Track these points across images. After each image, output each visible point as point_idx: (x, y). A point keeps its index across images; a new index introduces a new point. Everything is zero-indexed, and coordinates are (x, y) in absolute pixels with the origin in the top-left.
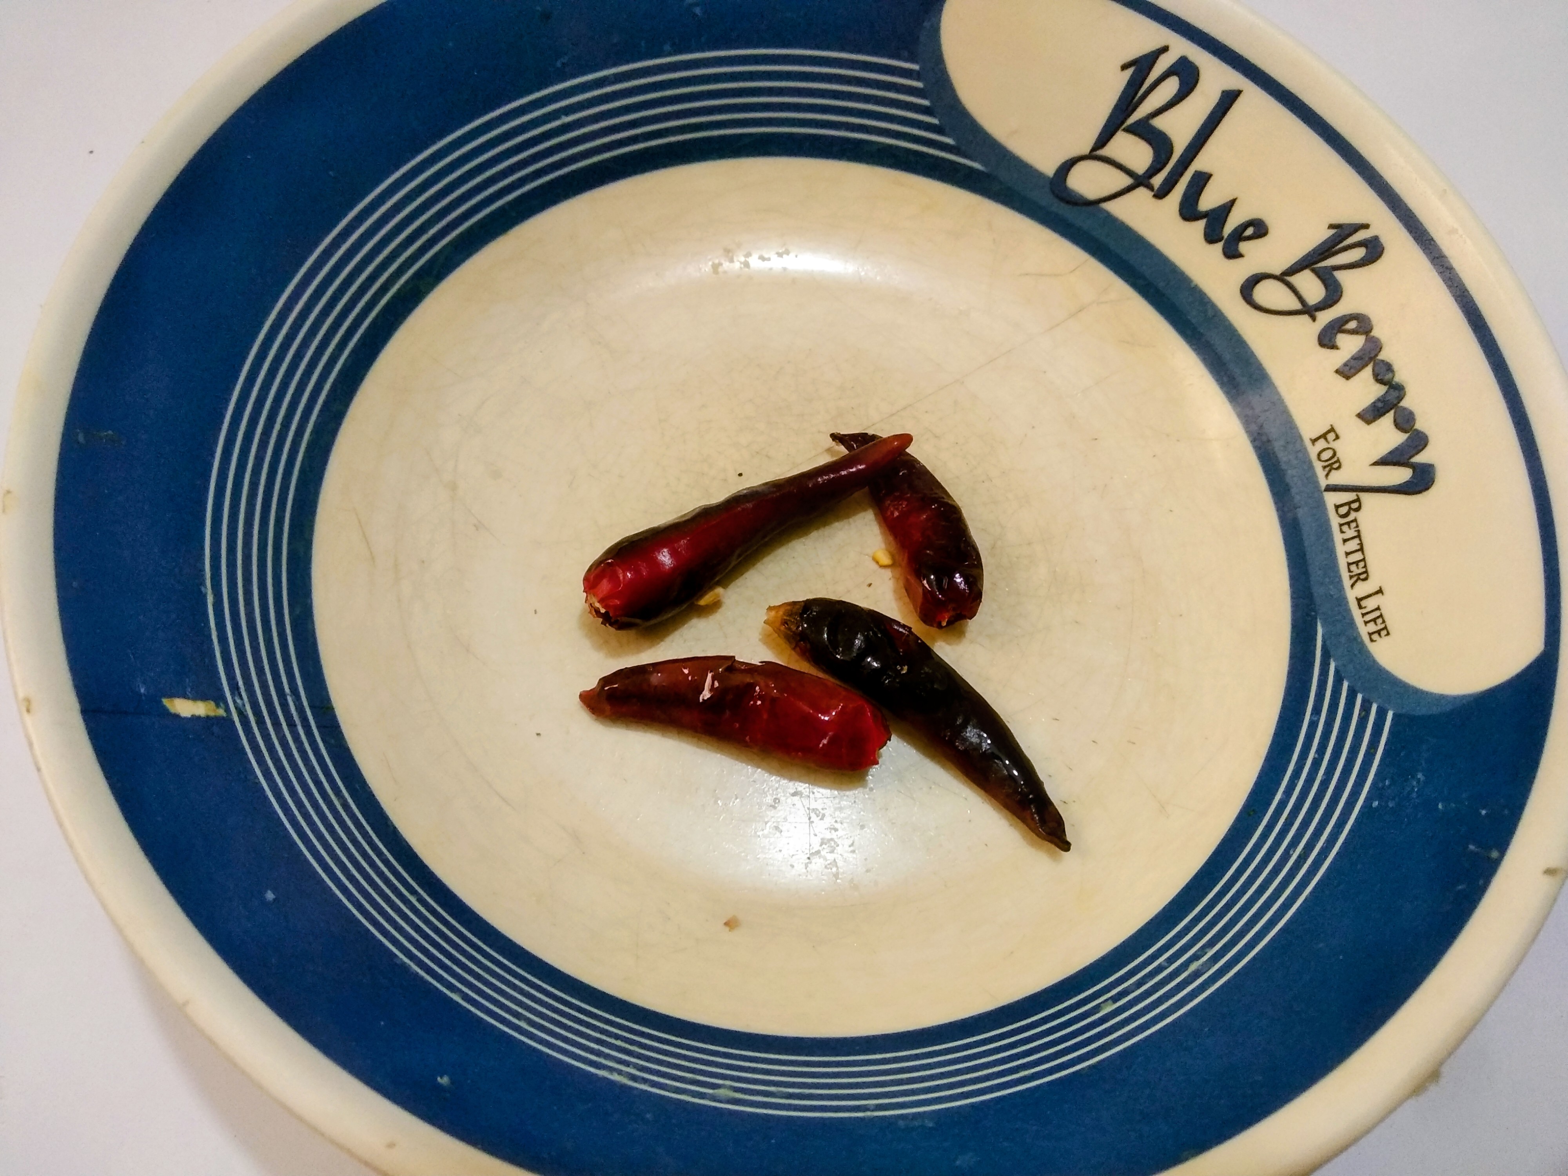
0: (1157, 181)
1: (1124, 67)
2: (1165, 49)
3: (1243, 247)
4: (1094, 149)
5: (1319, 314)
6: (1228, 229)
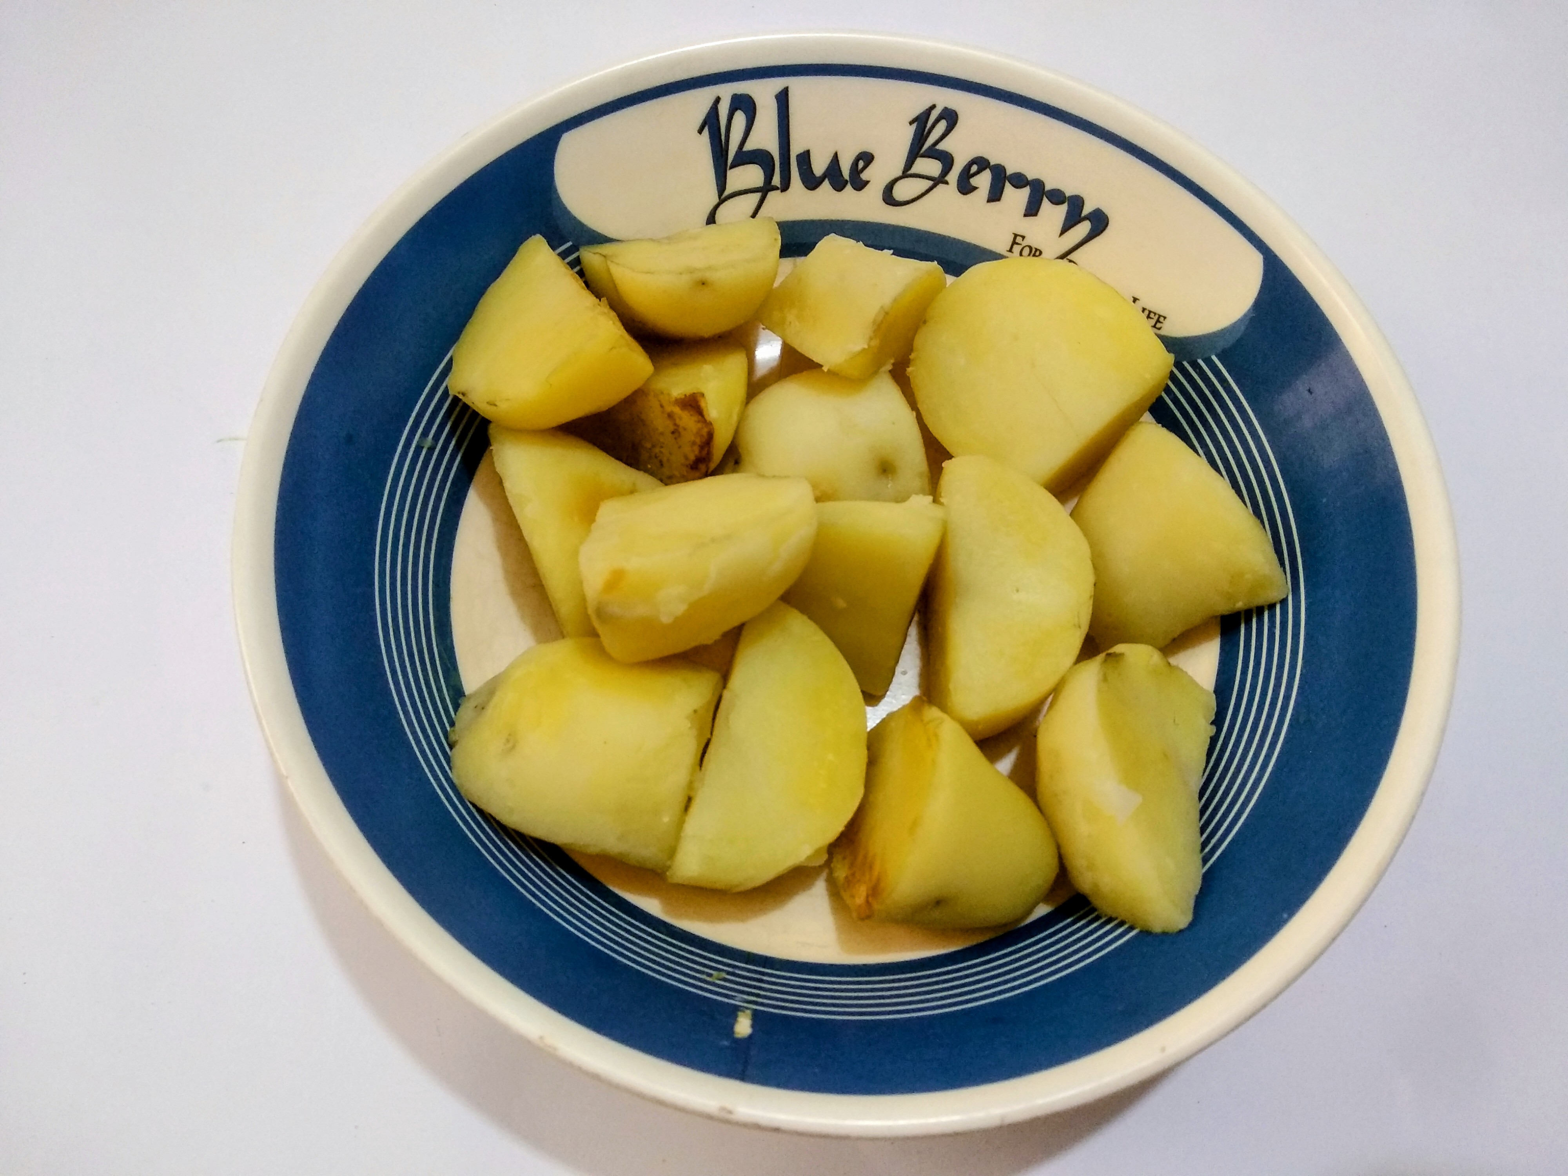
0: (776, 180)
1: (700, 131)
2: (718, 100)
3: (864, 176)
4: (720, 195)
5: (947, 178)
6: (846, 173)
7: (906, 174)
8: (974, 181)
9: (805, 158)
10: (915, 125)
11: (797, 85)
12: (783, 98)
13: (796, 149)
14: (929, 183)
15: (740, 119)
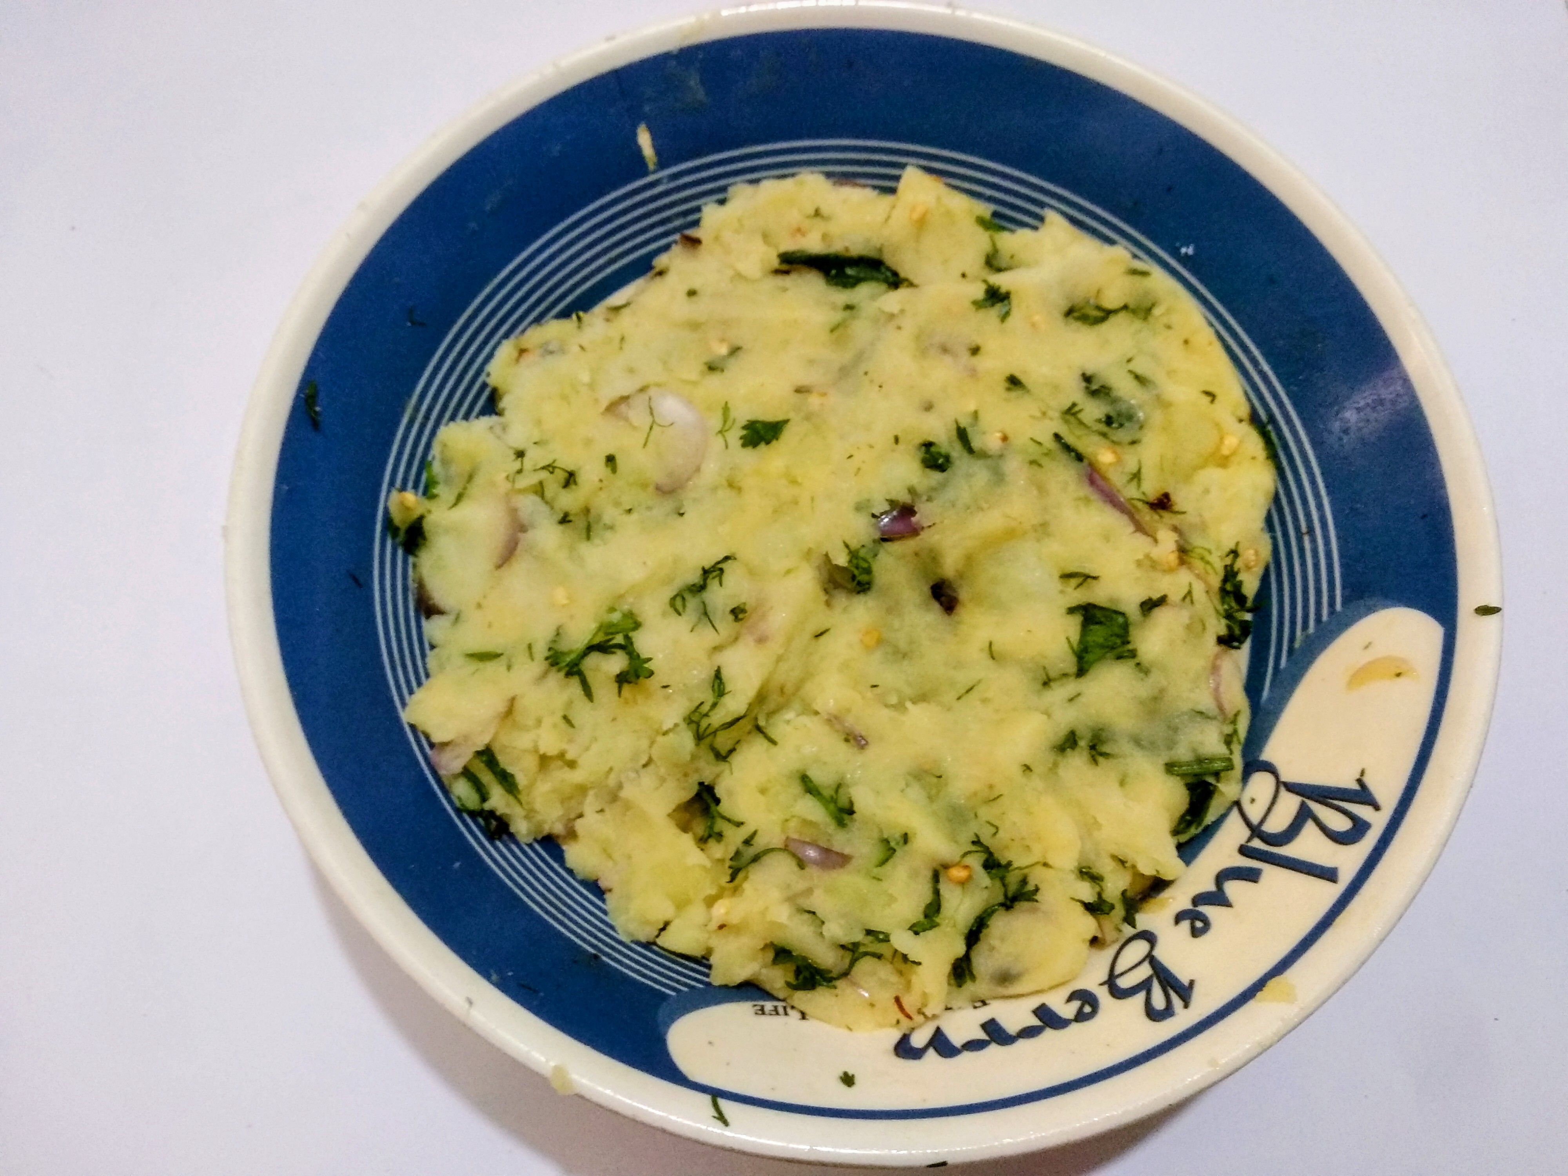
0: (1257, 844)
1: (1360, 781)
2: (1377, 808)
3: (1186, 925)
4: (1285, 784)
5: (1106, 987)
6: (1204, 909)
7: (1150, 958)
8: (1076, 1004)
9: (1252, 876)
10: (1186, 982)
11: (1330, 893)
12: (1329, 875)
13: (1269, 871)
14: (1119, 971)
15: (1342, 825)
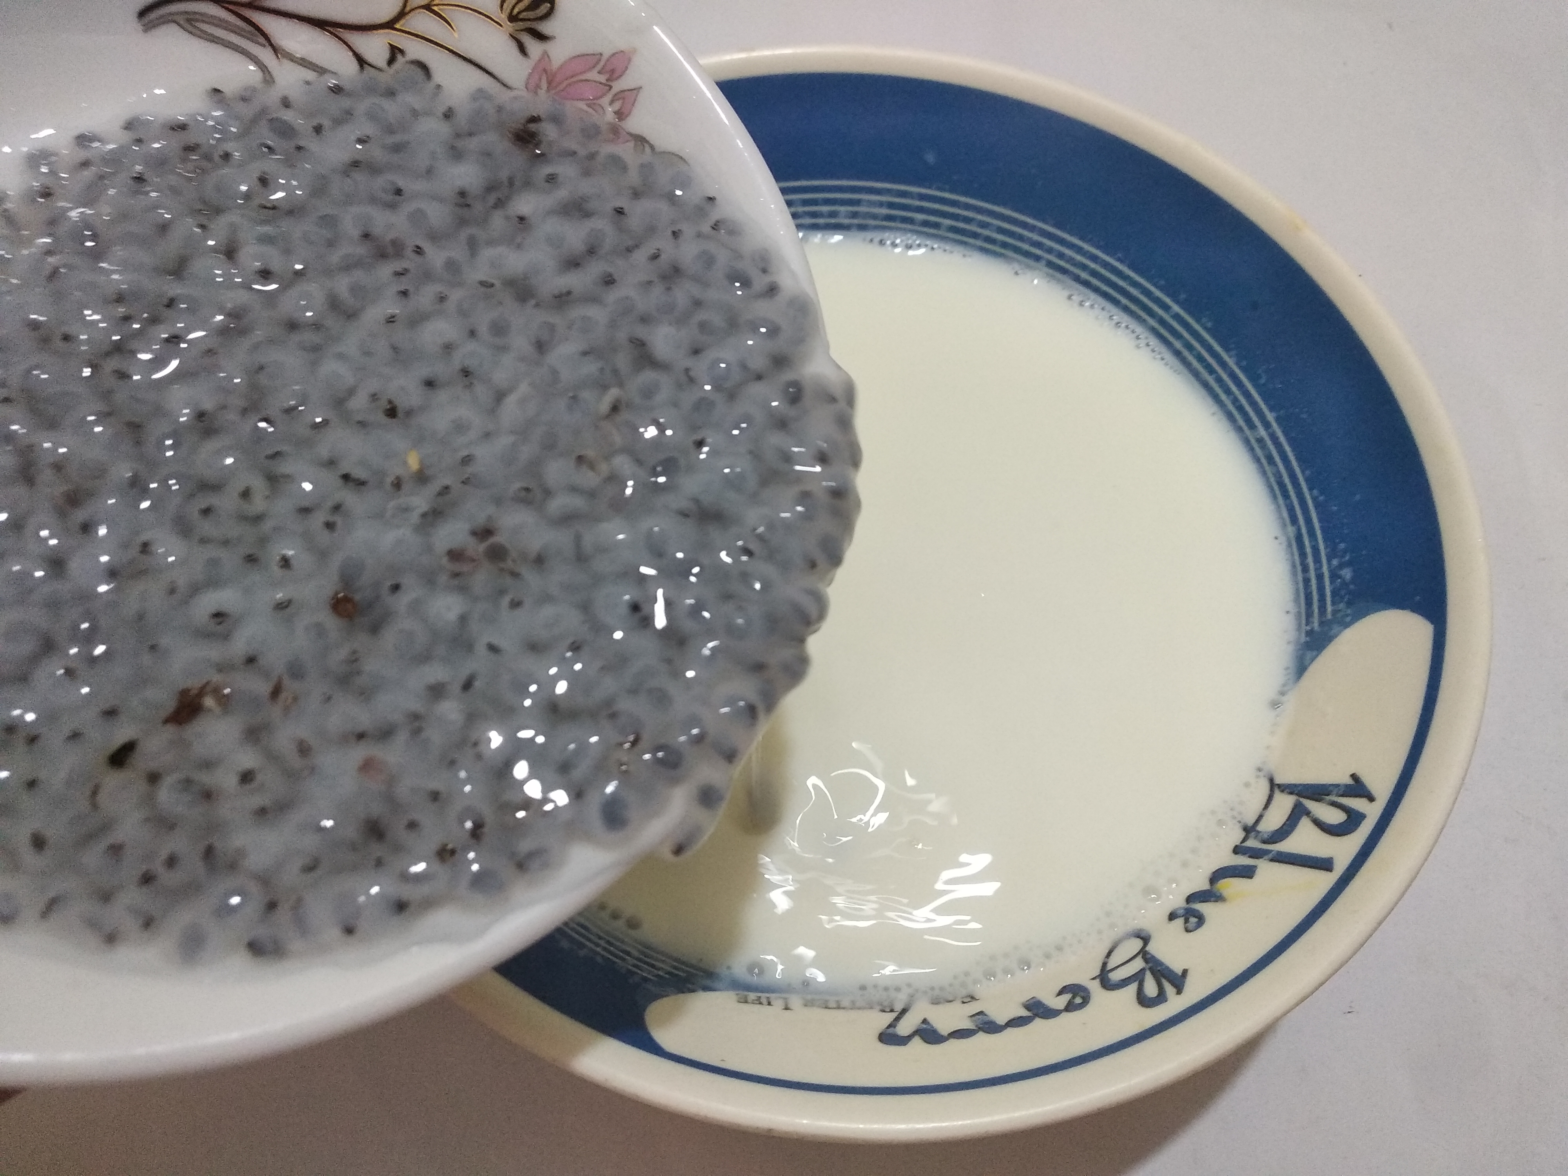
0: (1252, 843)
1: (1354, 776)
2: (1371, 799)
3: (1180, 922)
4: (1279, 786)
5: (1097, 982)
6: (1199, 907)
7: (1143, 953)
8: (1067, 997)
9: (1247, 873)
10: (1179, 972)
11: (1324, 881)
12: (1324, 864)
13: (1264, 867)
14: (1110, 966)
15: (1335, 817)
